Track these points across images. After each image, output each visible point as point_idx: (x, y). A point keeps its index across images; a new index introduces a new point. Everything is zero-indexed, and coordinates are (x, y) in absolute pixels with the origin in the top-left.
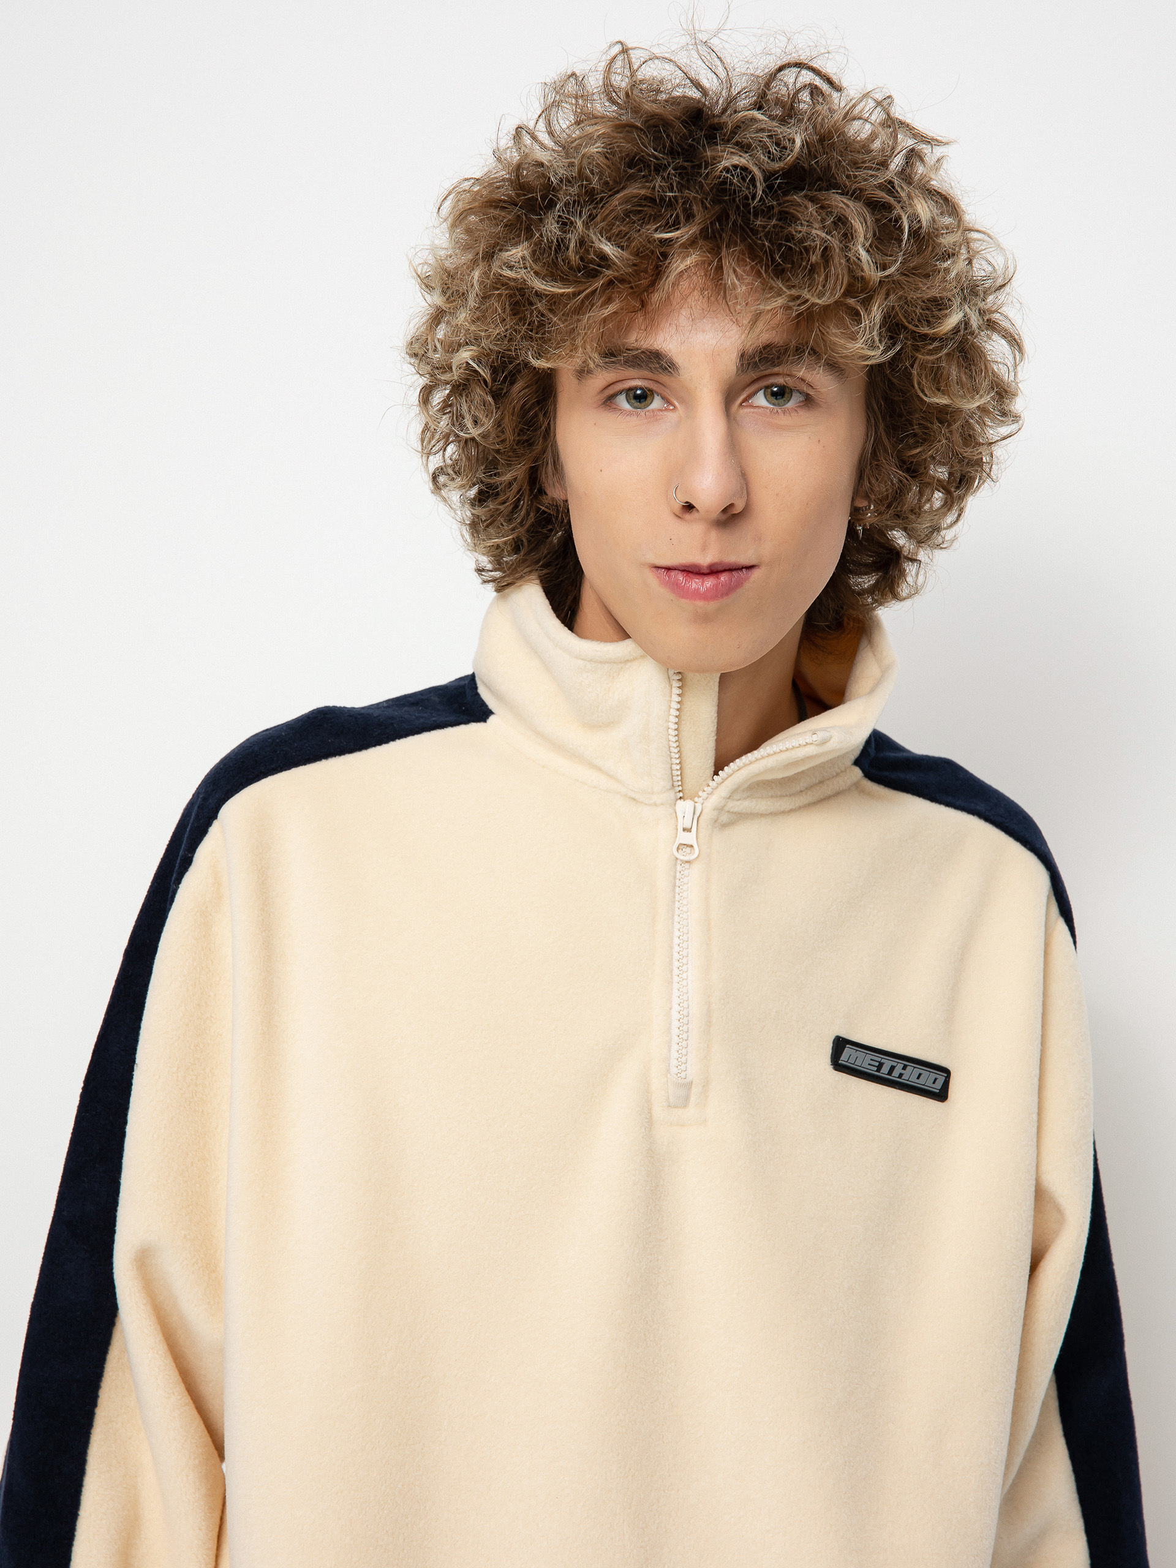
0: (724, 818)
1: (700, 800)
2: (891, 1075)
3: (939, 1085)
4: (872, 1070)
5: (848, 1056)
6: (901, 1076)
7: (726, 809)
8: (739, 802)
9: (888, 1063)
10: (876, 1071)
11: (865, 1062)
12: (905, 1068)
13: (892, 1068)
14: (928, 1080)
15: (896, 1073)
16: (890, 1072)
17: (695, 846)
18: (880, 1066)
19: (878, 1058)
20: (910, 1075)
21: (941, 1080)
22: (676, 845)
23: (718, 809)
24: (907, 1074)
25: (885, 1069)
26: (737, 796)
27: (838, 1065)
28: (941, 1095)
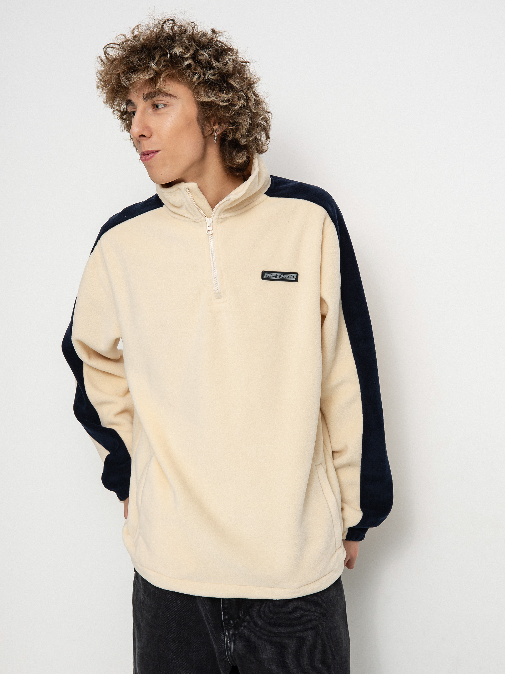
0: (220, 220)
1: (212, 218)
2: (280, 278)
3: (295, 278)
4: (274, 278)
5: (266, 275)
6: (283, 278)
7: (220, 218)
8: (223, 216)
9: (278, 275)
10: (275, 278)
11: (272, 276)
12: (284, 275)
13: (280, 276)
14: (291, 277)
15: (281, 277)
16: (279, 277)
17: (212, 230)
18: (276, 276)
19: (275, 274)
20: (286, 277)
21: (295, 276)
22: (207, 231)
23: (217, 219)
24: (284, 277)
25: (278, 277)
26: (221, 214)
27: (263, 278)
28: (296, 280)
